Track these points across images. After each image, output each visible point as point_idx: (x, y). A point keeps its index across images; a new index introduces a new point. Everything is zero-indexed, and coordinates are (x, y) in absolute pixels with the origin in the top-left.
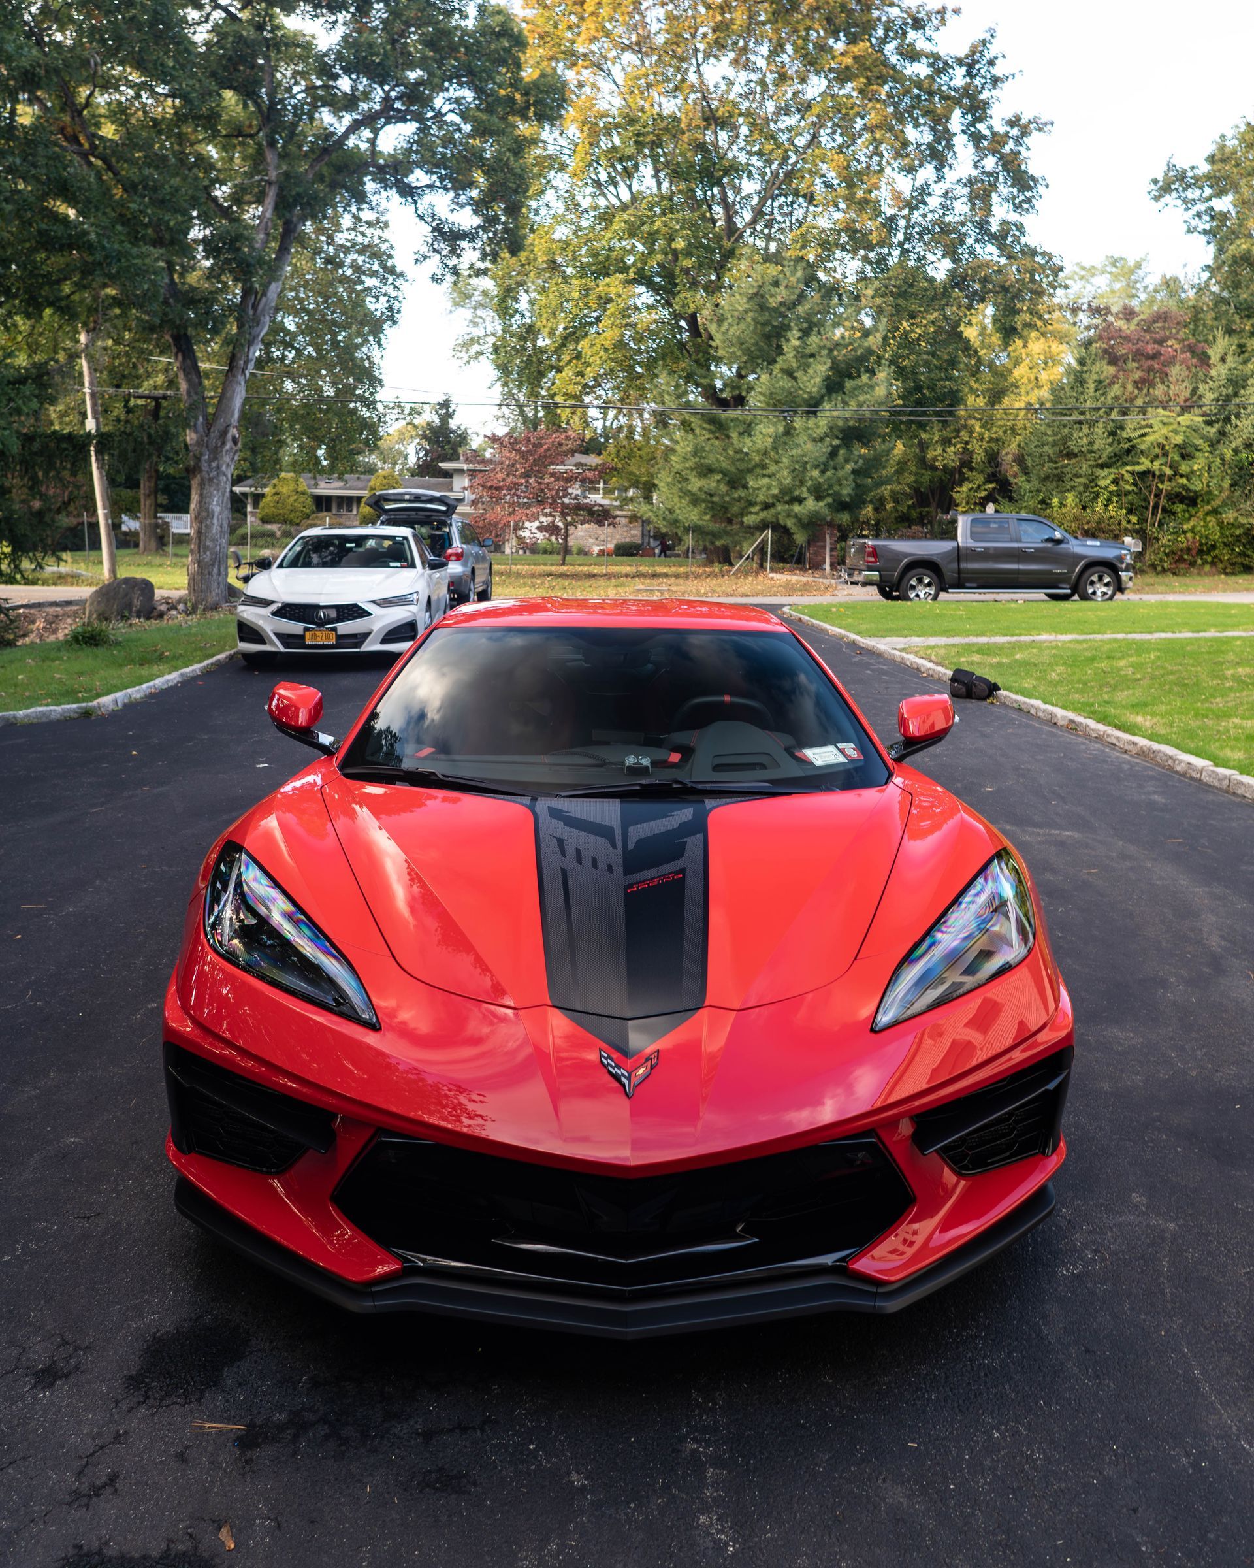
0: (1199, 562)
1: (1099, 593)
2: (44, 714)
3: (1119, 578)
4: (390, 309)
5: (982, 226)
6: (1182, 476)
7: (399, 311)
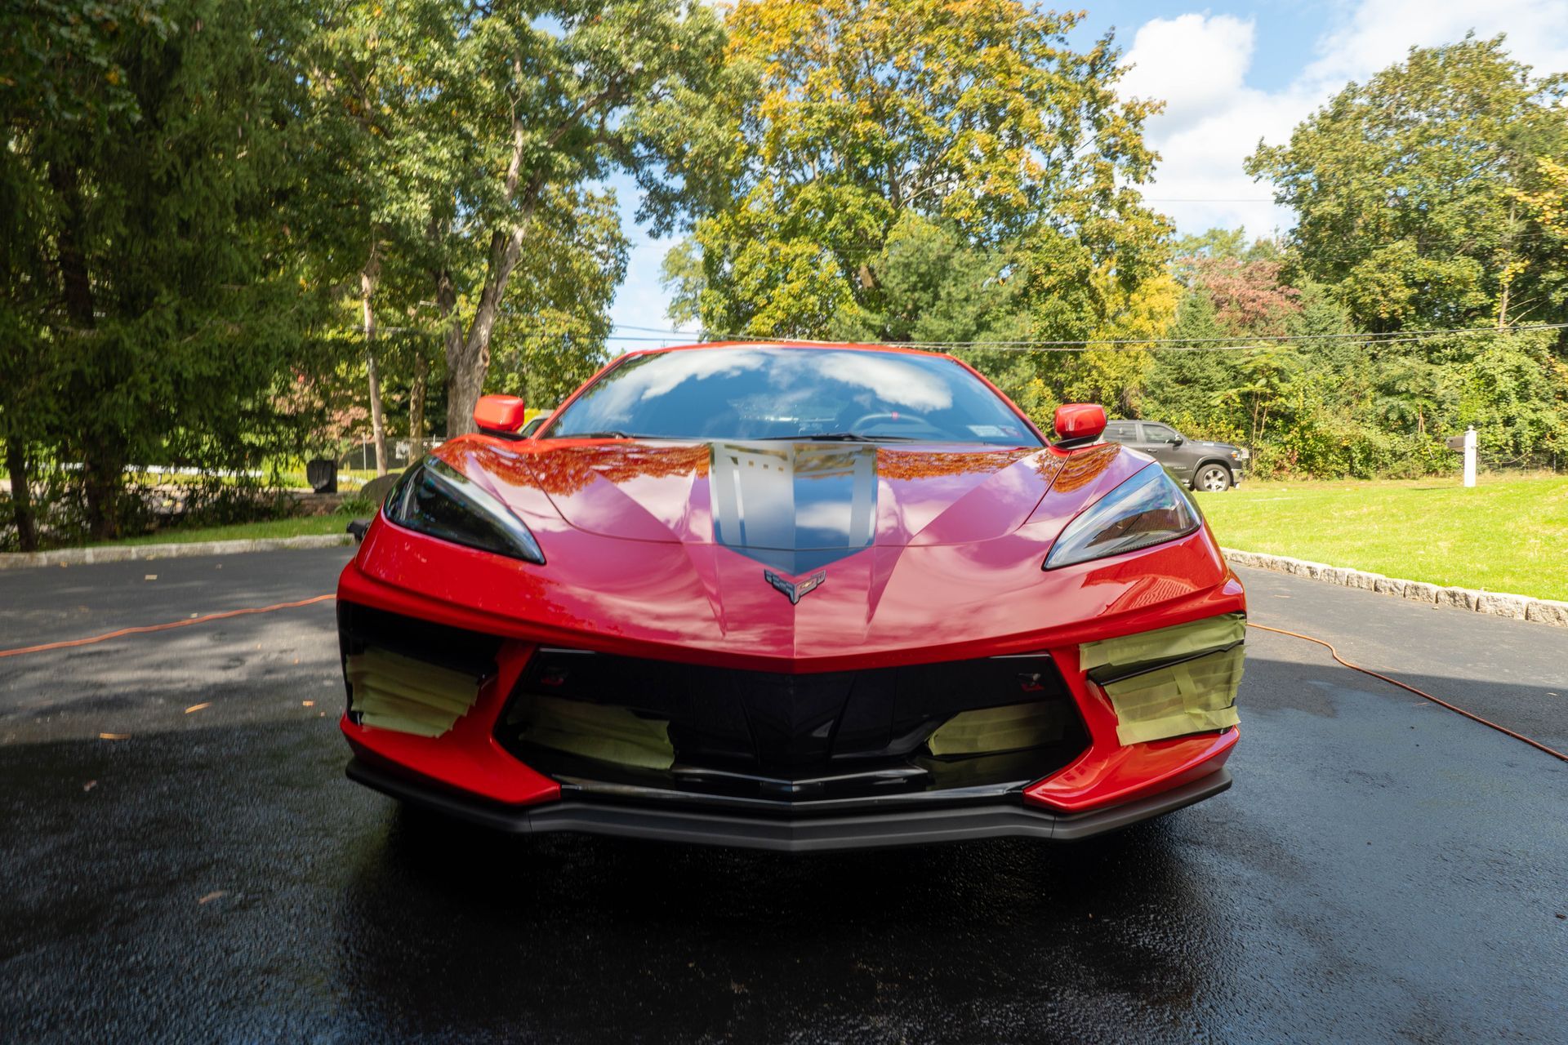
0: (1298, 469)
1: (1214, 487)
2: (308, 542)
3: (1231, 474)
4: (617, 268)
5: (1105, 194)
6: (1281, 396)
7: (624, 271)
